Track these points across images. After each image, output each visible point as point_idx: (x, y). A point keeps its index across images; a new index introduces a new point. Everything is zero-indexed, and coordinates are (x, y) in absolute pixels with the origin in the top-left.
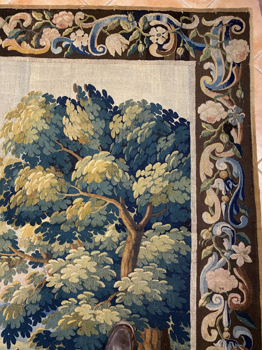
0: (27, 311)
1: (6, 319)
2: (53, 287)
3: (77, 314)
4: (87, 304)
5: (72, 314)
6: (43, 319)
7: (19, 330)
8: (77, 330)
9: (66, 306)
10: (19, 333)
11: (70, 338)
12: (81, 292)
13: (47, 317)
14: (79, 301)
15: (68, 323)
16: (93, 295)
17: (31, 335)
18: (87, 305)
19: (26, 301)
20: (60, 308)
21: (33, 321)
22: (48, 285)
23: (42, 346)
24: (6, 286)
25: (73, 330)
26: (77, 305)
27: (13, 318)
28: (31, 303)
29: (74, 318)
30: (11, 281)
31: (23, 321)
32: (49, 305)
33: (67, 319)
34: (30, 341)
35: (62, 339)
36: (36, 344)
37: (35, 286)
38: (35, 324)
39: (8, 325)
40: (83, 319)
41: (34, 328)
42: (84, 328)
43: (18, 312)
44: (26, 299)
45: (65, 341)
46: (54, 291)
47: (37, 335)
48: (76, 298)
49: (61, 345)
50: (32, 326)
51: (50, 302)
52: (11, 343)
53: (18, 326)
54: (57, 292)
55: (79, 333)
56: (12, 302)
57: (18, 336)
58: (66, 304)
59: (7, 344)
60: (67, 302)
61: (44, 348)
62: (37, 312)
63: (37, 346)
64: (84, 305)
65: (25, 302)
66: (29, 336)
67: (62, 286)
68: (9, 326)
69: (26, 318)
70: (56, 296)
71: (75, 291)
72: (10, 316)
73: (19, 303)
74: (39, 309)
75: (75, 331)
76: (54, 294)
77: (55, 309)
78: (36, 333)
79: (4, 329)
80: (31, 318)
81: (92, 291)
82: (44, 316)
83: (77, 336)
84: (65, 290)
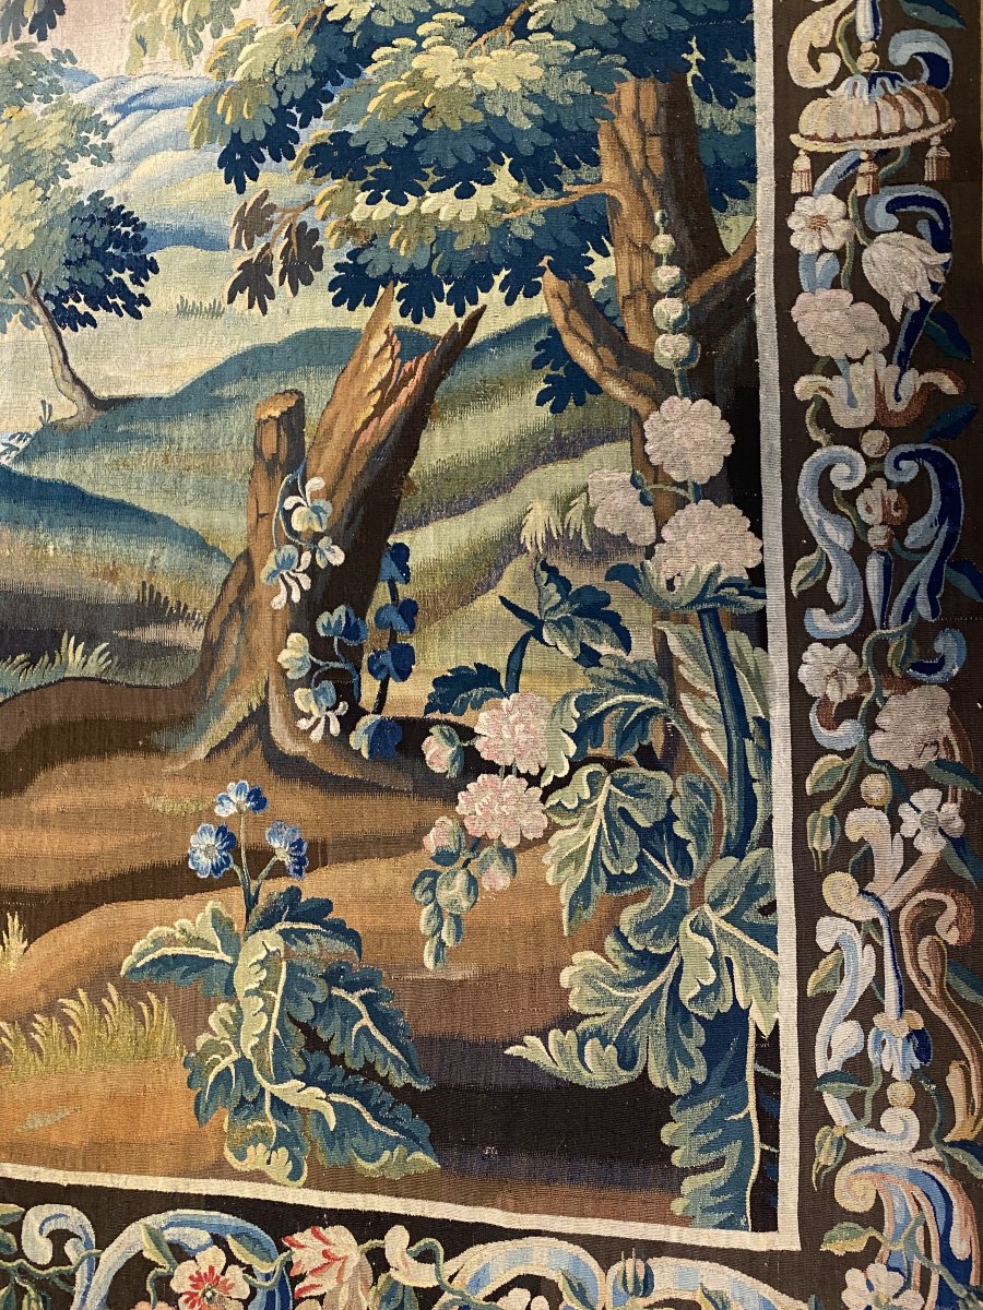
0: (279, 94)
1: (227, 121)
2: (347, 19)
3: (418, 72)
4: (444, 44)
5: (403, 77)
6: (325, 107)
7: (263, 144)
8: (422, 116)
9: (386, 62)
10: (265, 152)
11: (403, 142)
12: (427, 18)
13: (336, 100)
14: (420, 40)
15: (396, 101)
16: (462, 18)
17: (298, 153)
18: (447, 49)
19: (274, 68)
20: (368, 71)
21: (299, 116)
22: (331, 17)
23: (329, 176)
24: (217, 40)
25: (411, 119)
26: (418, 50)
27: (246, 116)
28: (289, 71)
29: (411, 85)
30: (230, 25)
31: (271, 119)
32: (341, 66)
33: (393, 92)
34: (295, 168)
35: (382, 148)
36: (312, 172)
37: (297, 25)
38: (304, 125)
39: (233, 135)
40: (437, 85)
41: (302, 133)
42: (442, 109)
43: (255, 99)
44: (276, 63)
45: (391, 153)
46: (349, 28)
47: (312, 149)
48: (414, 36)
49: (382, 165)
50: (297, 128)
51: (343, 58)
52: (246, 178)
53: (261, 134)
54: (359, 28)
55: (427, 124)
56: (238, 78)
57: (262, 159)
58: (386, 57)
59: (235, 182)
60: (388, 50)
61: (334, 178)
62: (309, 92)
63: (316, 176)
64: (437, 48)
65: (273, 72)
66: (291, 156)
67: (373, 9)
68: (236, 137)
69: (281, 113)
70: (355, 39)
71: (408, 18)
72: (237, 112)
73: (255, 76)
74: (311, 83)
75: (417, 121)
76: (352, 35)
77: (357, 74)
78: (311, 144)
79: (225, 147)
80: (293, 111)
81: (457, 9)
82: (329, 98)
83: (424, 134)
84: (381, 19)
